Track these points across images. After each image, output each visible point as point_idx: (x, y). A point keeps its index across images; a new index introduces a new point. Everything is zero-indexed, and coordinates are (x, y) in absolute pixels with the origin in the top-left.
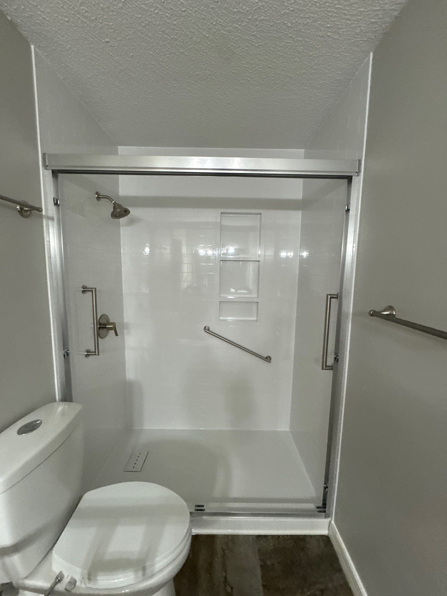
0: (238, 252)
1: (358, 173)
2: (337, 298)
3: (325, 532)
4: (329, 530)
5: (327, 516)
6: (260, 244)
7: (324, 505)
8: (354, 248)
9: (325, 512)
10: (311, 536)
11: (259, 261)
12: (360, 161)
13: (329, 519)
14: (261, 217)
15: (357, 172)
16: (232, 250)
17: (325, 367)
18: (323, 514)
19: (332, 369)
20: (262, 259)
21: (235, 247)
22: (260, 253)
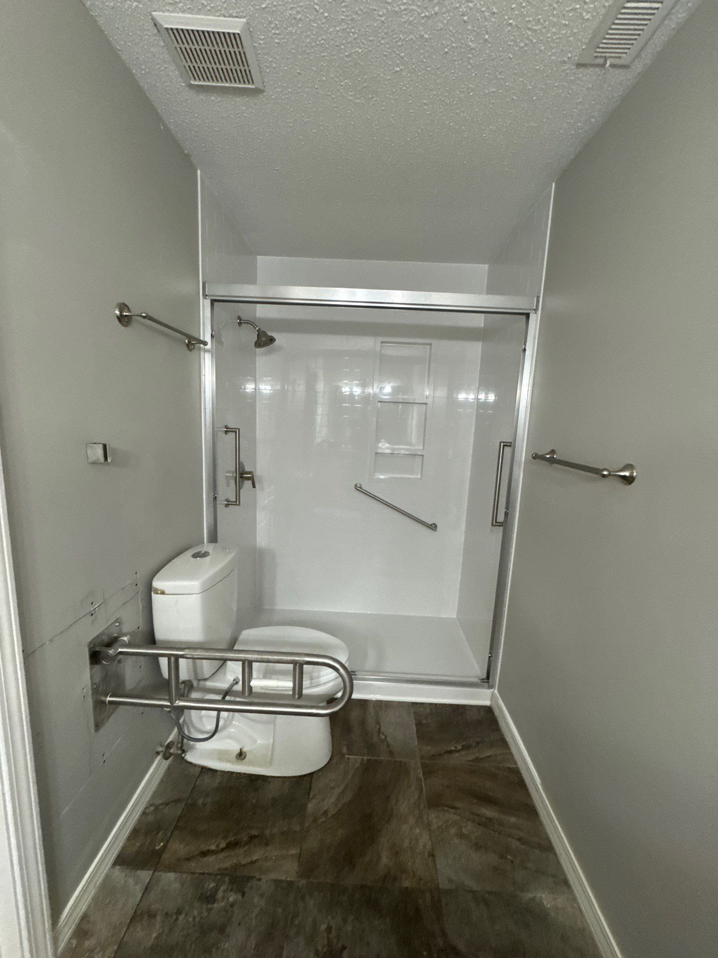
0: (396, 390)
1: (536, 310)
2: (510, 446)
3: (487, 703)
4: (491, 700)
5: (491, 687)
6: (428, 383)
7: (488, 677)
8: (529, 391)
9: (488, 682)
10: (471, 706)
11: (426, 404)
12: (538, 297)
13: (491, 690)
14: (431, 349)
15: (534, 310)
16: (388, 389)
17: (495, 523)
18: (487, 684)
19: (502, 526)
20: (429, 401)
21: (394, 385)
22: (428, 393)
